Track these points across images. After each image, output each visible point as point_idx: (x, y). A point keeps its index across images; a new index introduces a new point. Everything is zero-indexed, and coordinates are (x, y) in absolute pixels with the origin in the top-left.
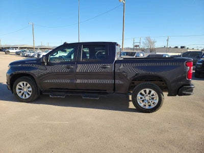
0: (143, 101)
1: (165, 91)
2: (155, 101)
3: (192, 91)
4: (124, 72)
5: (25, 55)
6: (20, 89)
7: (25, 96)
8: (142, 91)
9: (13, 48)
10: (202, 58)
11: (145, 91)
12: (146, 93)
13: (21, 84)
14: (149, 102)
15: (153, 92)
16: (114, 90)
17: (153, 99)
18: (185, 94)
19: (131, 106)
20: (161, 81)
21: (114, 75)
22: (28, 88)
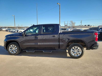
0: (74, 53)
1: (85, 47)
2: (80, 53)
3: (98, 47)
4: (64, 38)
5: (11, 31)
6: (11, 49)
7: (14, 52)
8: (73, 48)
9: (4, 28)
10: (99, 30)
11: (75, 48)
12: (75, 49)
13: (11, 46)
14: (77, 53)
15: (79, 48)
16: (59, 47)
17: (79, 51)
18: (95, 49)
19: (68, 55)
20: (83, 42)
21: (59, 40)
22: (15, 48)
